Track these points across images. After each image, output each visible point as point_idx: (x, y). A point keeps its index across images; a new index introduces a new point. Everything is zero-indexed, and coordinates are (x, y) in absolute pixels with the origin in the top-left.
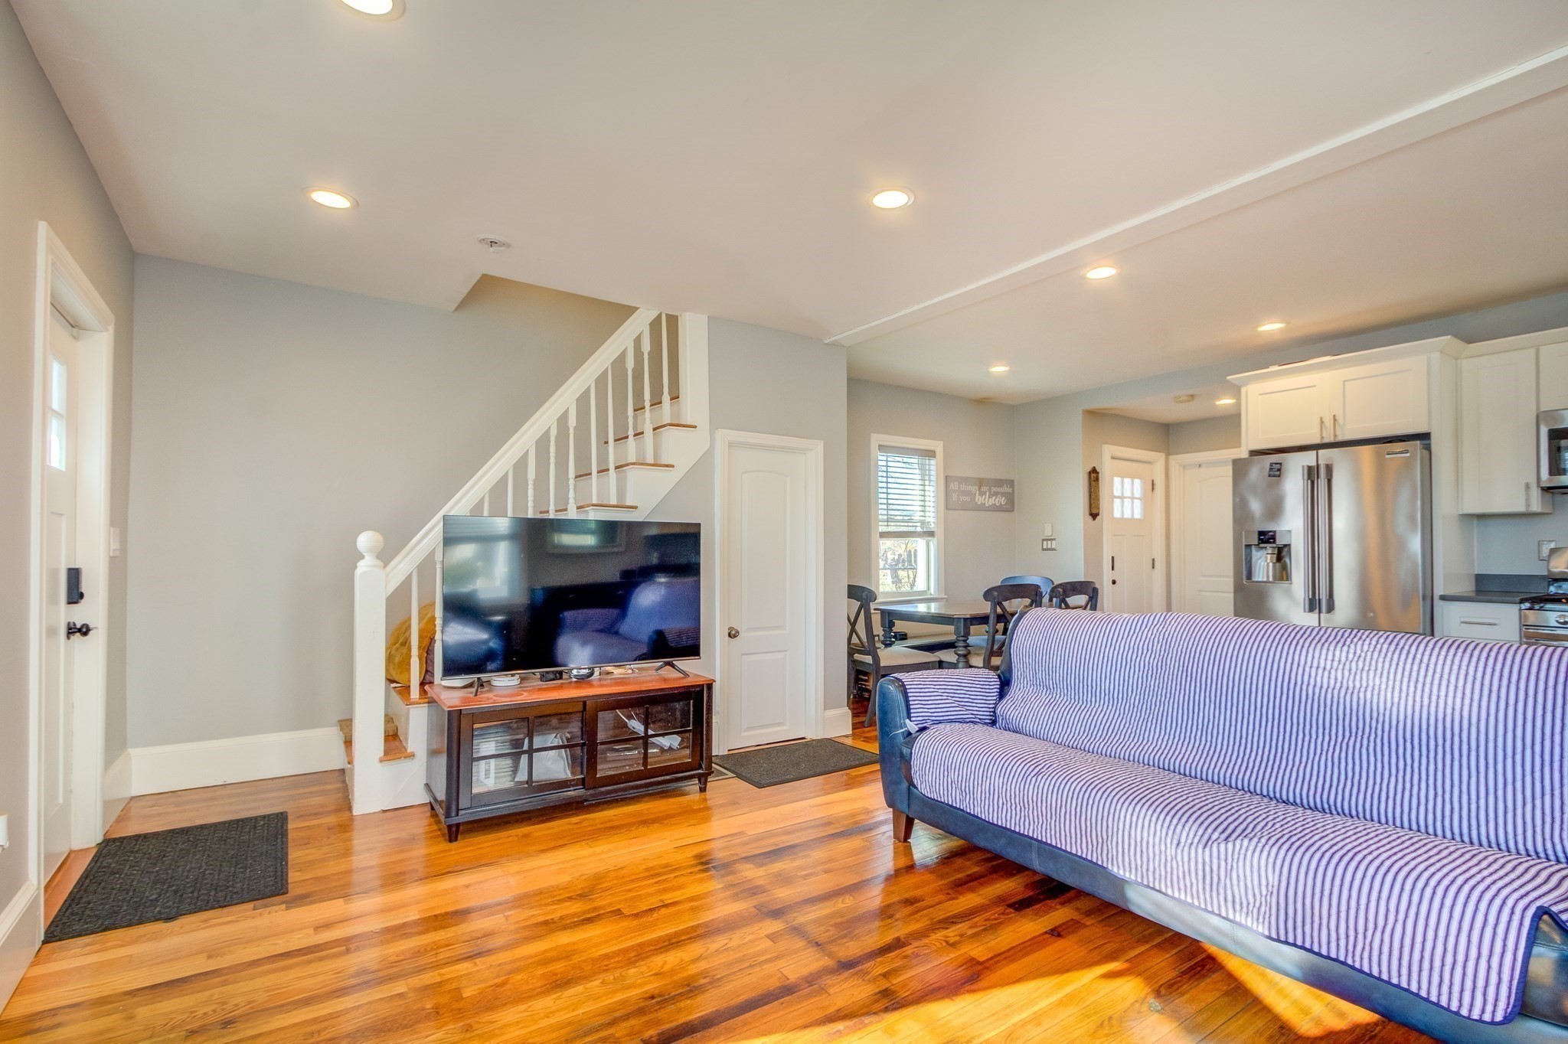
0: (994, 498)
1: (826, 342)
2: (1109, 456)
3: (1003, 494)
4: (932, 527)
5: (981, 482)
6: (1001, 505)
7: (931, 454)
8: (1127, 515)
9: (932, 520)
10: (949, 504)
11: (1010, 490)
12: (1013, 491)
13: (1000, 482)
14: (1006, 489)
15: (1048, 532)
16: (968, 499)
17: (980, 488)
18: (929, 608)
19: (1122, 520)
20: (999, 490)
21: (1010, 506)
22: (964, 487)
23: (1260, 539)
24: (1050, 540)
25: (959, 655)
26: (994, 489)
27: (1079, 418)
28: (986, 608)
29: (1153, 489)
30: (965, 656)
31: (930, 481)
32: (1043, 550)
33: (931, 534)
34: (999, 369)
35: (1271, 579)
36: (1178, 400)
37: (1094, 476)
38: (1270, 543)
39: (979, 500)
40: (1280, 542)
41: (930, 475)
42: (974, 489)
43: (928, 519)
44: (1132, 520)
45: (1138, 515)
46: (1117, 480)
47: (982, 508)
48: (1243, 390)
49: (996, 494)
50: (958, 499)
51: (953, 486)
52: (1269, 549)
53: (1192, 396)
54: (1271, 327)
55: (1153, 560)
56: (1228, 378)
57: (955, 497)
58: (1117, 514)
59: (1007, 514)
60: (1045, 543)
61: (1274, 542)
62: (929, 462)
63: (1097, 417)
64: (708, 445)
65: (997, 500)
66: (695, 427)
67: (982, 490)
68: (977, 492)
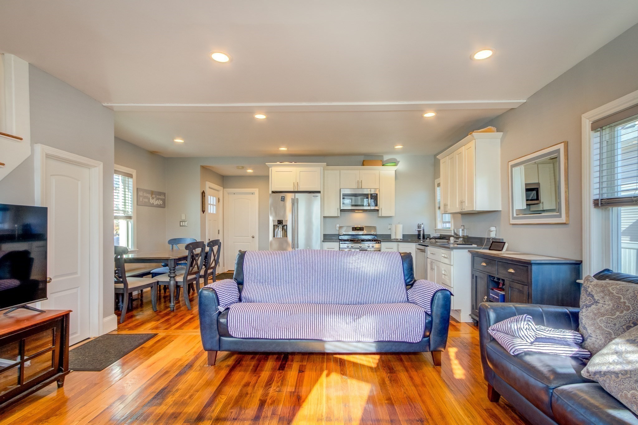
0: (158, 201)
1: (104, 105)
2: (210, 186)
3: (161, 199)
4: (130, 214)
5: (152, 193)
6: (160, 204)
7: (130, 176)
8: (212, 212)
9: (130, 210)
10: (139, 202)
11: (164, 198)
12: (165, 198)
13: (160, 194)
14: (162, 197)
15: (183, 218)
16: (147, 200)
17: (152, 196)
19: (210, 213)
20: (160, 197)
21: (163, 206)
22: (145, 194)
23: (278, 223)
24: (184, 221)
25: (171, 277)
26: (157, 196)
27: (199, 169)
29: (219, 201)
30: (174, 277)
31: (128, 189)
32: (180, 226)
33: (130, 217)
34: (179, 141)
35: (282, 237)
36: (238, 167)
37: (203, 194)
38: (281, 224)
39: (152, 201)
40: (284, 224)
41: (128, 187)
42: (149, 196)
43: (127, 209)
44: (213, 214)
45: (214, 212)
46: (209, 196)
47: (152, 205)
48: (270, 169)
49: (158, 199)
50: (143, 200)
51: (141, 193)
52: (281, 226)
53: (243, 167)
54: (283, 149)
55: (219, 230)
56: (266, 164)
57: (141, 199)
59: (163, 208)
60: (181, 223)
61: (282, 224)
62: (128, 180)
63: (204, 169)
64: (30, 153)
65: (159, 202)
66: (21, 139)
67: (153, 196)
68: (151, 197)
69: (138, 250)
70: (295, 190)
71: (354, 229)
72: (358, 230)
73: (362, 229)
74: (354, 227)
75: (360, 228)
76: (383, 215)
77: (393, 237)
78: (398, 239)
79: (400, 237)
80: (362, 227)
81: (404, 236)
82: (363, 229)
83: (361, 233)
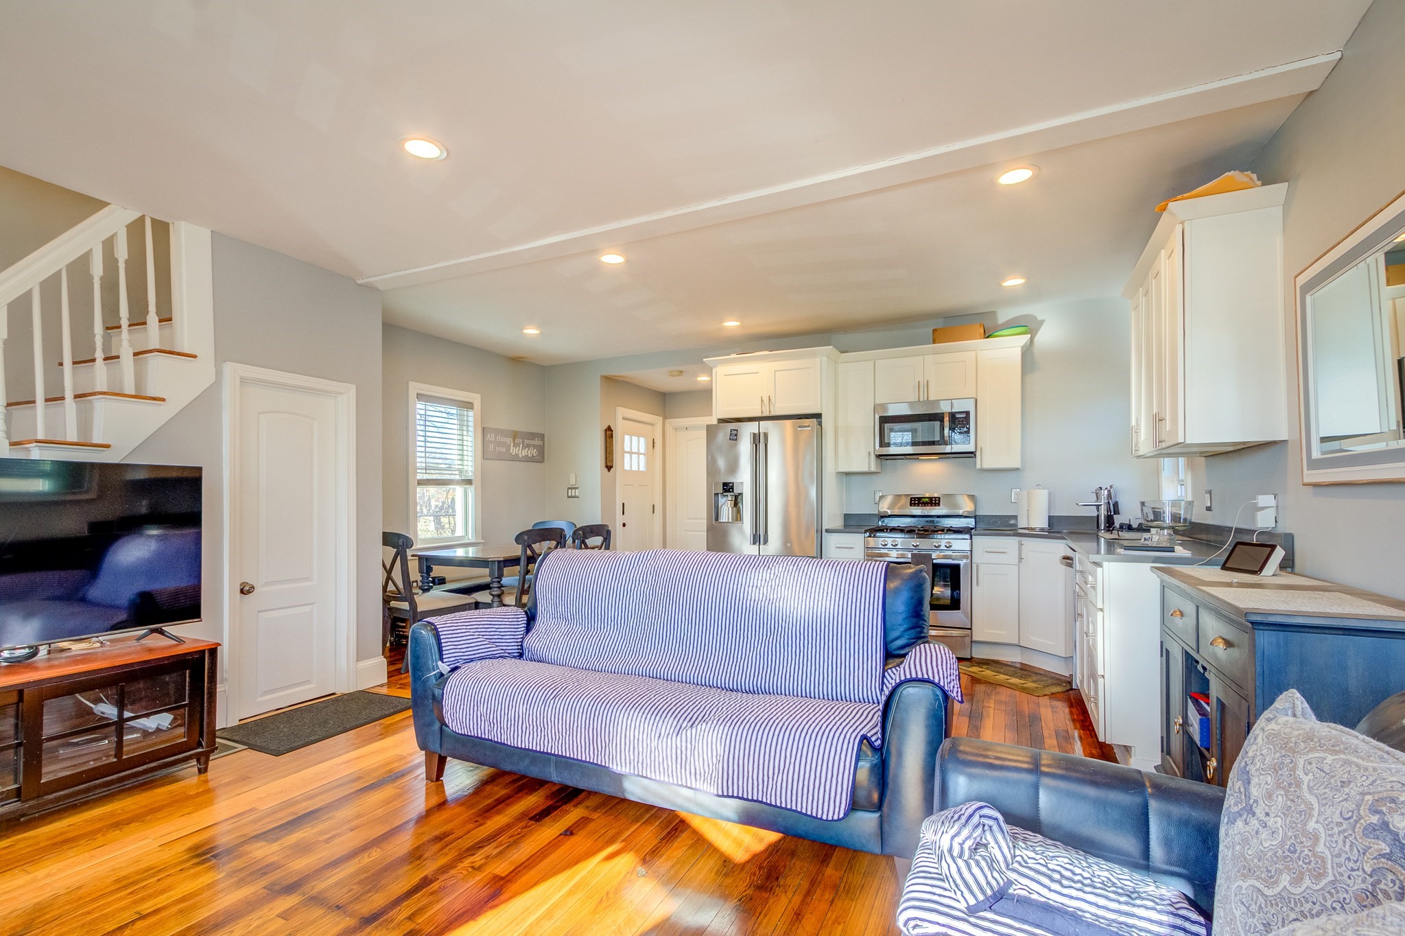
0: (527, 449)
1: (359, 282)
2: (624, 416)
3: (534, 447)
4: (470, 475)
5: (515, 435)
6: (533, 456)
7: (469, 406)
8: (635, 468)
9: (470, 469)
10: (486, 454)
11: (541, 443)
12: (544, 443)
13: (532, 436)
14: (537, 442)
15: (572, 482)
16: (503, 450)
17: (514, 440)
18: (467, 552)
19: (631, 471)
20: (532, 442)
21: (540, 458)
22: (499, 438)
23: (724, 489)
24: (575, 488)
25: (493, 596)
26: (527, 442)
27: (598, 382)
28: (517, 550)
29: (653, 446)
30: (499, 596)
31: (468, 431)
32: (568, 497)
33: (469, 482)
34: (531, 331)
35: (730, 521)
36: (671, 374)
37: (609, 433)
38: (730, 492)
39: (513, 451)
40: (736, 491)
41: (467, 426)
42: (509, 440)
43: (466, 468)
44: (638, 472)
45: (642, 468)
46: (627, 438)
47: (515, 458)
48: (714, 371)
49: (528, 446)
50: (495, 449)
51: (490, 437)
52: (730, 496)
53: (681, 372)
54: (732, 324)
55: (654, 506)
56: (704, 360)
57: (491, 447)
58: (627, 467)
59: (538, 464)
60: (570, 491)
61: (733, 491)
62: (467, 413)
63: (611, 381)
64: (212, 379)
65: (529, 451)
66: (195, 357)
67: (516, 442)
68: (512, 444)
69: (483, 541)
70: (765, 415)
71: (916, 501)
72: (925, 504)
73: (935, 501)
74: (915, 498)
75: (931, 499)
76: (985, 466)
77: (1022, 523)
78: (1033, 529)
79: (1040, 522)
80: (935, 498)
81: (1051, 520)
82: (939, 501)
83: (935, 511)
